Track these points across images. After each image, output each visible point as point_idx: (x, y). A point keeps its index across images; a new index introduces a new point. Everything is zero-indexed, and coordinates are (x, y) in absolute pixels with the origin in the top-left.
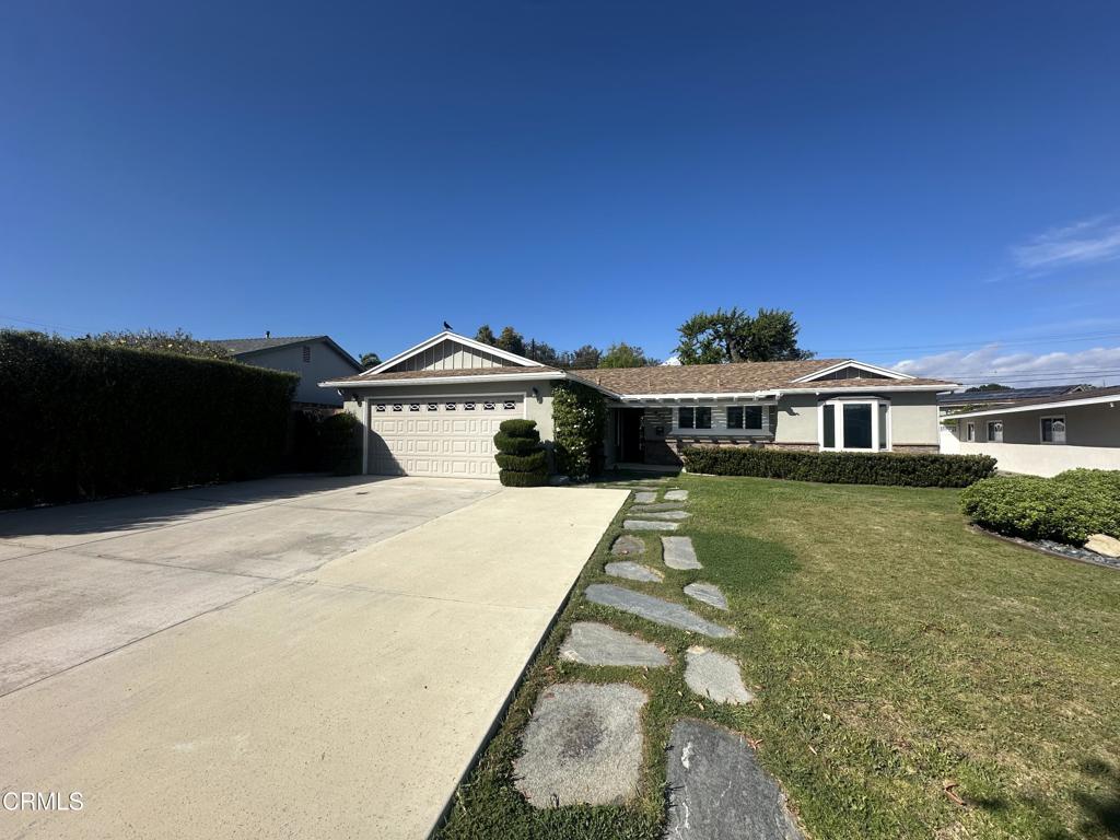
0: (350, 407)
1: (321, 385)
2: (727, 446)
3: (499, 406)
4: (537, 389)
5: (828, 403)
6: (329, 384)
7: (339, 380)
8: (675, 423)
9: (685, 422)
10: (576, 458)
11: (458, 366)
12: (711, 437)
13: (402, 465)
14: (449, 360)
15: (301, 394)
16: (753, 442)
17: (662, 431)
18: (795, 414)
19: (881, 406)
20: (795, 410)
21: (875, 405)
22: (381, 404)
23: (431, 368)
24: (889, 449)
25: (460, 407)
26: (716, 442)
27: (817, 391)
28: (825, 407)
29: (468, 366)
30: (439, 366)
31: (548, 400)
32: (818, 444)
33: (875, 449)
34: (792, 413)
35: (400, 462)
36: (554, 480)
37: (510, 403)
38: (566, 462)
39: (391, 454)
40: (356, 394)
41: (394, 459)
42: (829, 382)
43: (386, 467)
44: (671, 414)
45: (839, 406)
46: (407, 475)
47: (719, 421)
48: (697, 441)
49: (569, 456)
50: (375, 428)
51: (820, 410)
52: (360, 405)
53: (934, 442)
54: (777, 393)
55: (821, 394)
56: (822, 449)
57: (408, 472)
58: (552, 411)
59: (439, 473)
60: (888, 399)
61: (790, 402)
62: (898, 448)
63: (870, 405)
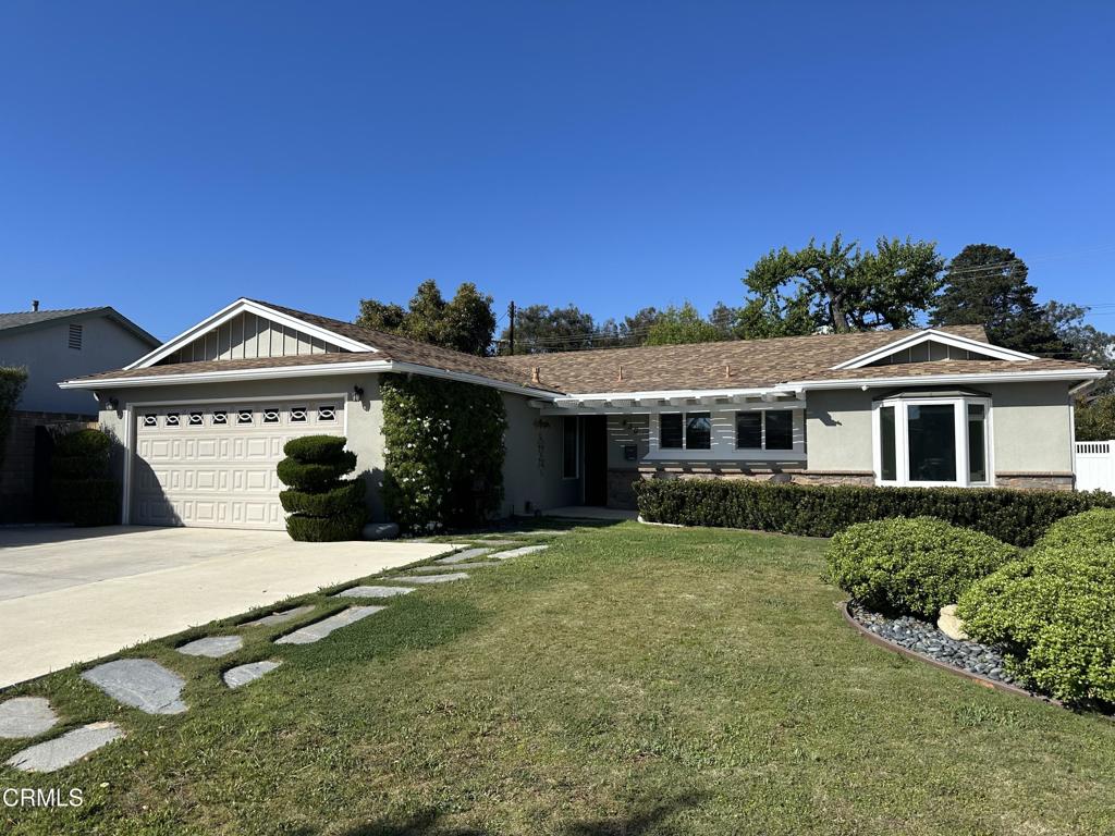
0: (107, 419)
1: (63, 385)
2: (735, 477)
3: (313, 415)
4: (361, 388)
5: (887, 403)
6: (73, 384)
7: (91, 377)
8: (654, 439)
9: (670, 437)
10: (413, 497)
11: (264, 353)
12: (710, 463)
13: (178, 509)
14: (252, 342)
15: (28, 400)
16: (777, 471)
17: (633, 452)
18: (834, 423)
20: (835, 416)
21: (960, 406)
22: (151, 414)
23: (226, 356)
24: (991, 483)
25: (258, 417)
26: (717, 472)
27: (864, 383)
28: (883, 410)
29: (277, 353)
30: (237, 353)
31: (378, 406)
32: (872, 475)
33: (962, 481)
34: (829, 422)
35: (174, 504)
36: (368, 530)
37: (328, 410)
38: (397, 501)
39: (162, 493)
40: (114, 398)
41: (166, 501)
43: (155, 513)
44: (647, 425)
45: (901, 408)
46: (183, 526)
47: (724, 438)
48: (688, 471)
49: (401, 493)
50: (142, 452)
51: (876, 414)
52: (120, 415)
53: (1066, 470)
54: (797, 387)
55: (871, 389)
56: (880, 482)
57: (185, 521)
58: (382, 423)
59: (228, 522)
60: (988, 395)
61: (823, 403)
62: (1005, 481)
63: (952, 406)
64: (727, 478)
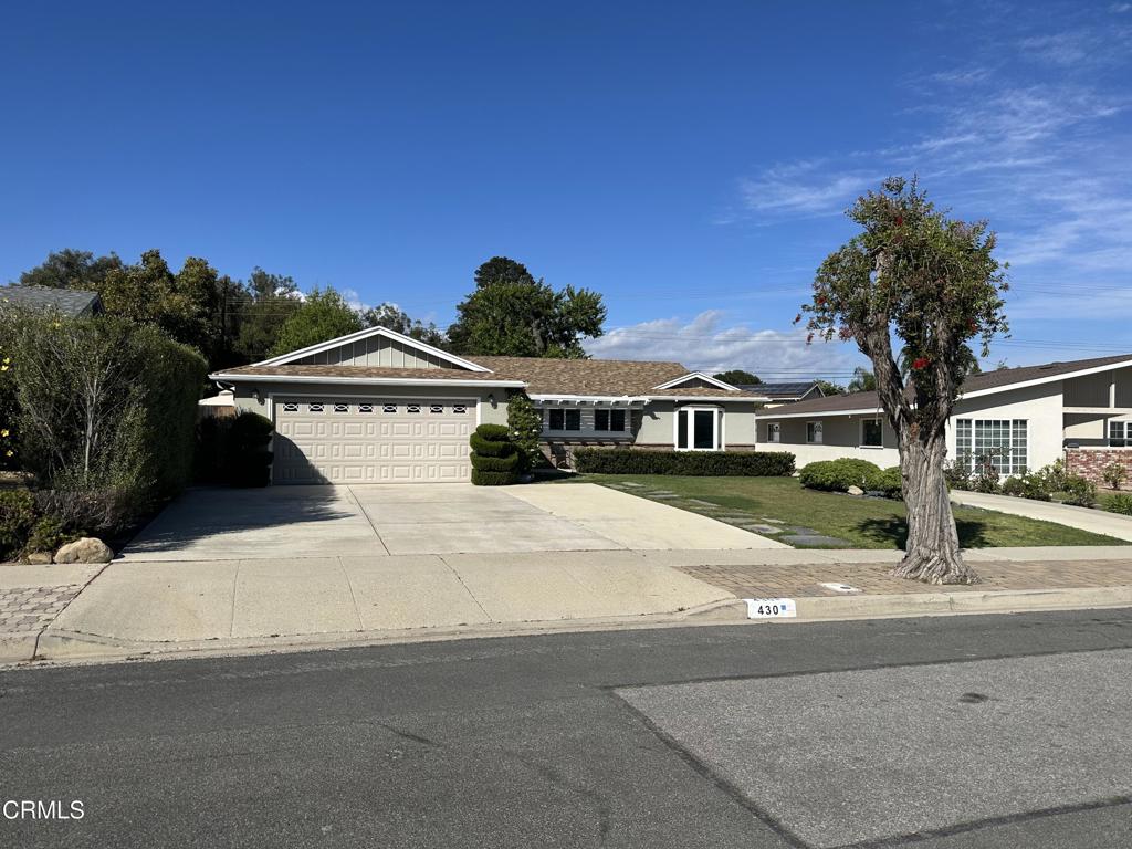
1: (212, 377)
2: (594, 447)
3: (448, 410)
4: (492, 395)
5: (683, 409)
8: (546, 424)
9: (555, 424)
11: (387, 365)
12: (579, 439)
13: (325, 472)
14: (374, 356)
16: (617, 444)
18: (656, 418)
19: (720, 412)
20: (657, 414)
21: (716, 411)
22: (291, 404)
24: (723, 449)
25: (400, 409)
26: (584, 444)
27: (677, 398)
28: (680, 412)
29: (399, 366)
30: (360, 362)
31: (503, 406)
32: (673, 445)
33: (715, 449)
34: (654, 418)
35: (320, 468)
37: (460, 407)
39: (307, 460)
40: (256, 388)
42: (681, 390)
45: (691, 412)
47: (588, 421)
48: (568, 443)
50: (282, 429)
51: (676, 414)
52: (262, 402)
54: (646, 399)
56: (676, 449)
58: (507, 415)
60: (726, 407)
61: (654, 407)
62: (730, 449)
63: (712, 412)
64: (608, 448)
